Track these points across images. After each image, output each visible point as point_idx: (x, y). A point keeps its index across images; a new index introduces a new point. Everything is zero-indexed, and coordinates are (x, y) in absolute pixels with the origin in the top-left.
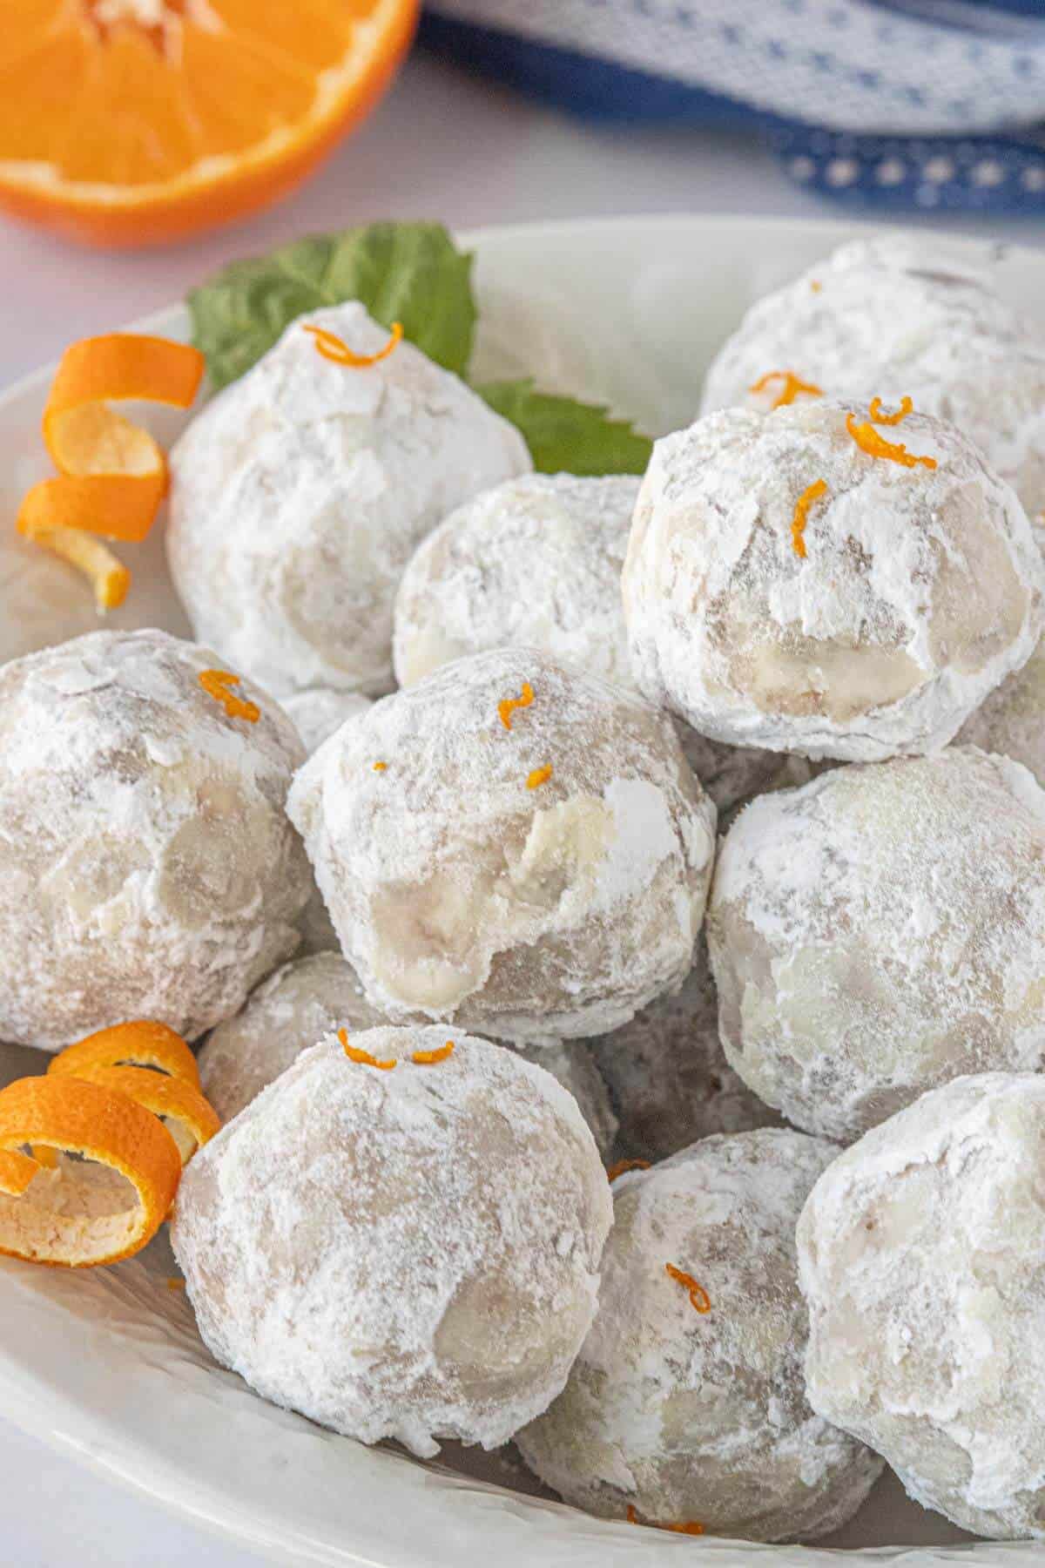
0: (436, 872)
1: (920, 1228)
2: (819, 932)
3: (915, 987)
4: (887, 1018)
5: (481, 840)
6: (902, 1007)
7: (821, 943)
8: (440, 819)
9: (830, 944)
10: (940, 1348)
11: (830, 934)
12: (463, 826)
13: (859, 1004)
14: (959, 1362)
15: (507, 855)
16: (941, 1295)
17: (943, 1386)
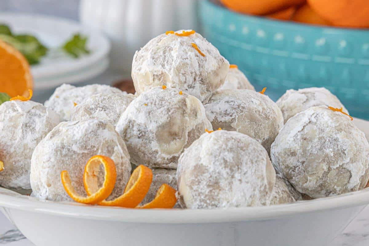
0: (170, 117)
1: (318, 132)
2: (239, 112)
3: (263, 114)
4: (260, 124)
5: (177, 106)
6: (262, 120)
7: (241, 114)
8: (166, 107)
9: (243, 113)
10: (339, 148)
11: (242, 111)
12: (172, 106)
13: (254, 123)
14: (345, 149)
15: (184, 108)
16: (333, 139)
17: (344, 155)
